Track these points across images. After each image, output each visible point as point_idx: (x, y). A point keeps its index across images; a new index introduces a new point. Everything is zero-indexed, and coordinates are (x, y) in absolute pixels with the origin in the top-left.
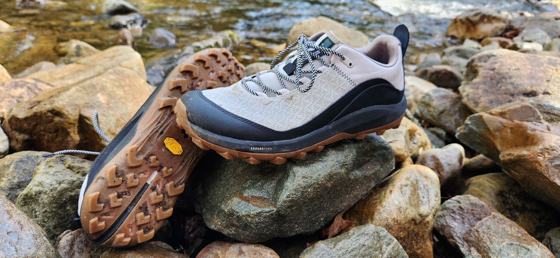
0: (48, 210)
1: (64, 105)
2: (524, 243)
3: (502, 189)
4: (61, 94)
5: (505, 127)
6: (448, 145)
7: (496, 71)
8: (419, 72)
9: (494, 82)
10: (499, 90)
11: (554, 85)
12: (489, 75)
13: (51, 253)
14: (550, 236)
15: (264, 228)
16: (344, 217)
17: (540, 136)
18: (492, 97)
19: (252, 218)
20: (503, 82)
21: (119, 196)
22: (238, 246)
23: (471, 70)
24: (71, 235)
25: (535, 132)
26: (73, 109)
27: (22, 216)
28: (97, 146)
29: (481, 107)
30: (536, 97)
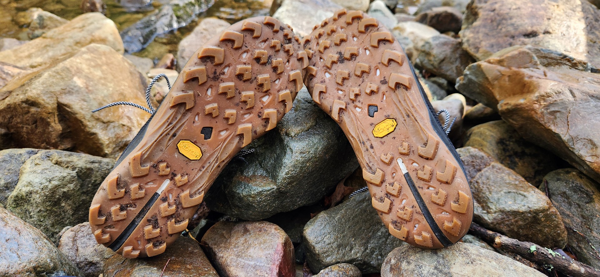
0: (43, 209)
1: (38, 94)
2: (521, 190)
3: (502, 137)
4: (32, 81)
5: (503, 75)
6: (449, 96)
7: (496, 12)
8: (418, 17)
9: (495, 24)
10: (499, 33)
11: (555, 24)
12: (489, 17)
13: (54, 254)
14: (547, 180)
15: (266, 206)
16: (346, 184)
17: (536, 83)
18: (493, 41)
19: (253, 197)
20: (503, 24)
21: (122, 209)
22: (243, 225)
23: (472, 12)
24: (72, 231)
25: (532, 79)
26: (49, 98)
27: (17, 221)
28: (82, 134)
29: (481, 53)
30: (536, 37)
